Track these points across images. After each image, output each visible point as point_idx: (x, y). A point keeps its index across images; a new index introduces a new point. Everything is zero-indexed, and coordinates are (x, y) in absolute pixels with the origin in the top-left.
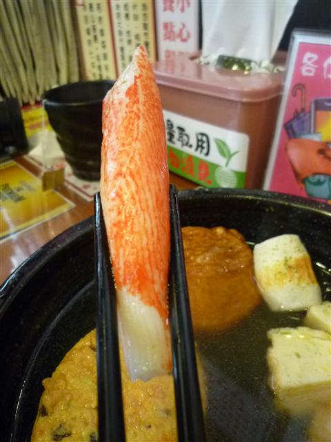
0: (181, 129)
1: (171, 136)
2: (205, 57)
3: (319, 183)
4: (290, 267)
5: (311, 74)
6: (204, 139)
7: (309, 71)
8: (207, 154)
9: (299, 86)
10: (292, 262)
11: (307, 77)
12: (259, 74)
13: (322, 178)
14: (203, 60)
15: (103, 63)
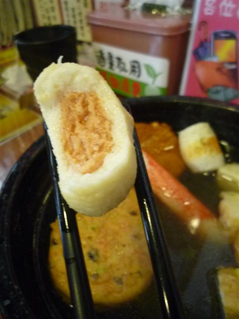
0: (119, 59)
1: (111, 64)
2: (133, 5)
3: (217, 92)
4: (204, 144)
5: (211, 14)
6: (136, 65)
7: (209, 11)
8: (139, 76)
9: (203, 23)
10: (205, 141)
11: (209, 16)
12: (173, 16)
13: (219, 88)
14: (130, 7)
15: (52, 14)
